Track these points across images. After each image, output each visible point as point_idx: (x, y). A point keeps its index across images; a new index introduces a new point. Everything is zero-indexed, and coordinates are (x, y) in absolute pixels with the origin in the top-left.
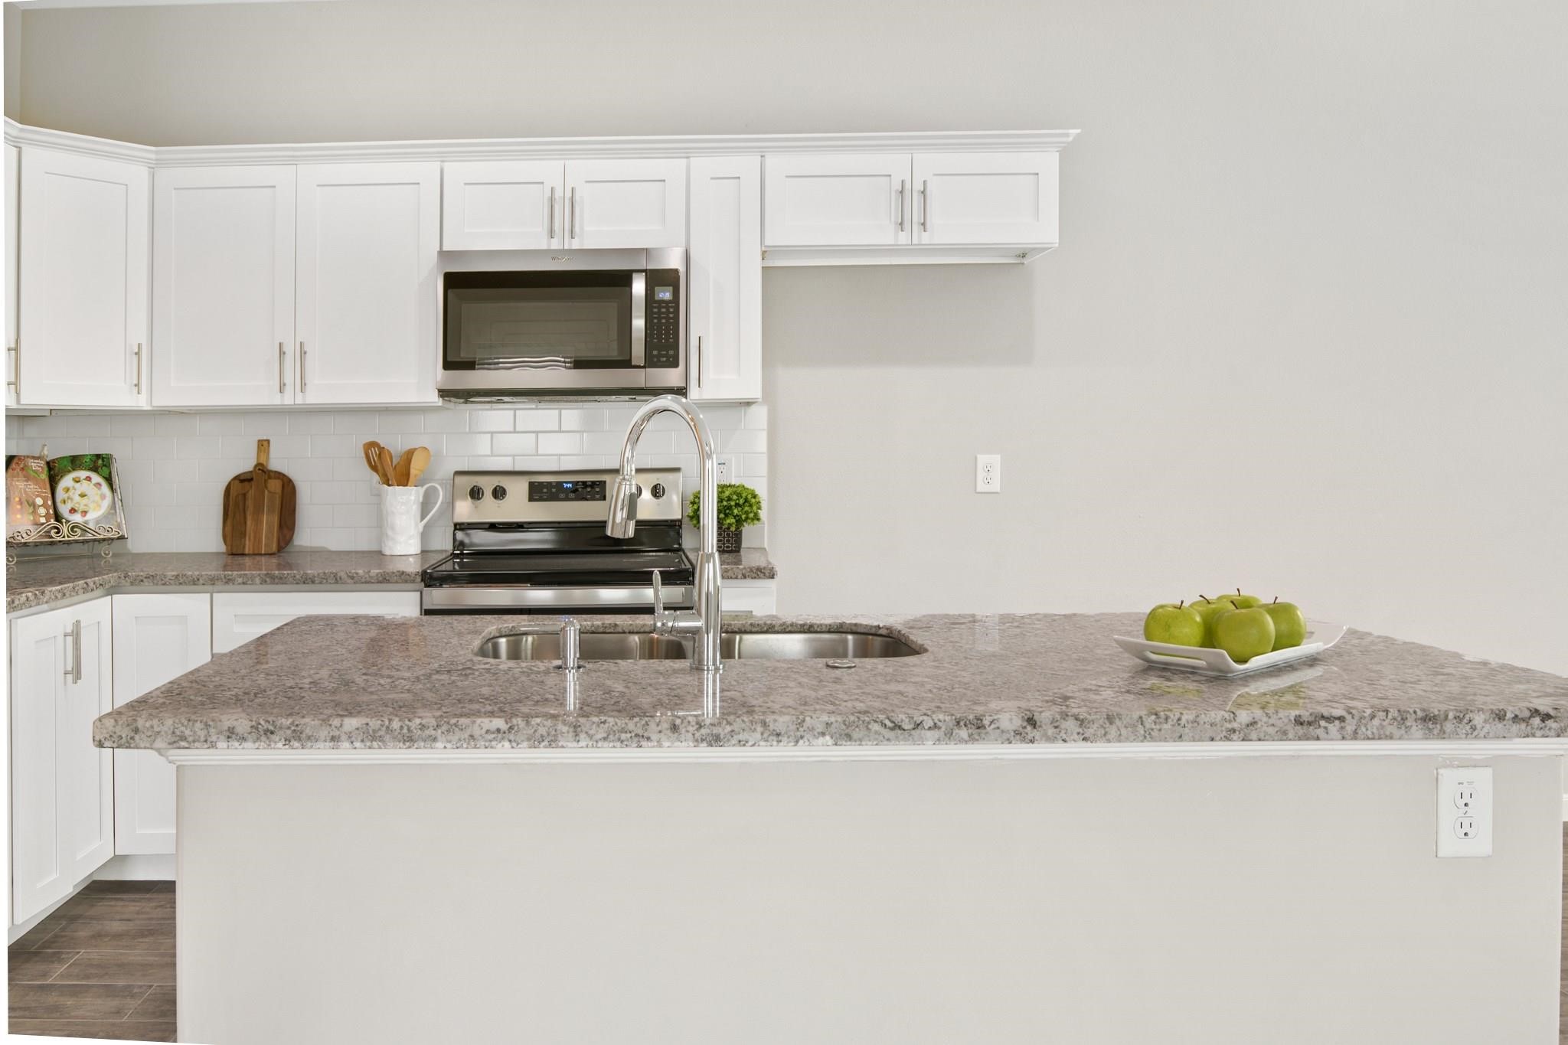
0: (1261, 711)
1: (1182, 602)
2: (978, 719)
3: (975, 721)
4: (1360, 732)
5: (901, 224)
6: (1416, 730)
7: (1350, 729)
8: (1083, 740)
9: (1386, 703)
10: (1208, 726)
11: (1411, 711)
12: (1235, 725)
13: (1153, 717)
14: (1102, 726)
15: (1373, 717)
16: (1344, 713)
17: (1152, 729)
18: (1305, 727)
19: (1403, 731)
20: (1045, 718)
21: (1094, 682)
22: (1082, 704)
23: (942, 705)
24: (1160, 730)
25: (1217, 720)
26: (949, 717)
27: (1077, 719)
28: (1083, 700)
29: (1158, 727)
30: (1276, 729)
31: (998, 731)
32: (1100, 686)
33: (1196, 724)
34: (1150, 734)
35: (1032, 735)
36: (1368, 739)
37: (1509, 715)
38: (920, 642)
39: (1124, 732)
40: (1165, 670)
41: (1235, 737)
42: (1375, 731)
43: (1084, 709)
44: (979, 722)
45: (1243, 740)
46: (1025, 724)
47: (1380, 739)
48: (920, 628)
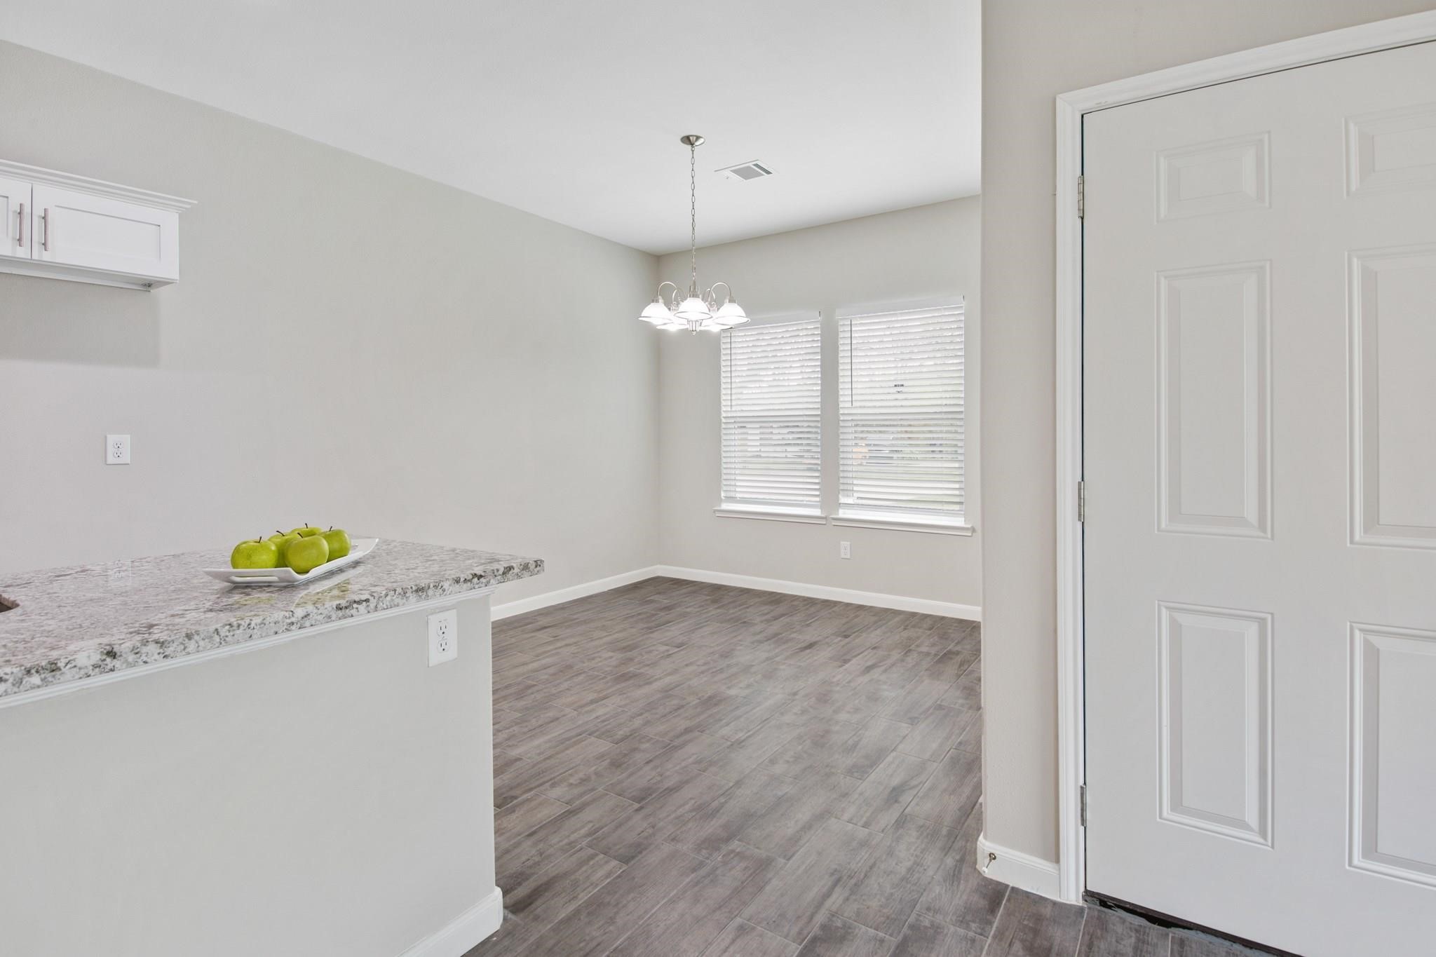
0: (313, 606)
1: (261, 538)
2: (52, 664)
3: (49, 666)
4: (378, 606)
5: (20, 240)
6: (413, 598)
7: (372, 605)
8: (164, 657)
9: (395, 585)
10: (272, 625)
11: (409, 587)
12: (293, 620)
13: (228, 627)
14: (182, 643)
15: (386, 595)
16: (368, 597)
17: (227, 636)
18: (343, 610)
19: (404, 601)
20: (125, 649)
21: (182, 608)
22: (166, 628)
23: (13, 659)
24: (233, 635)
25: (280, 619)
26: (18, 669)
27: (157, 643)
28: (167, 625)
29: (232, 633)
30: (324, 616)
31: (75, 669)
32: (186, 610)
33: (263, 625)
34: (225, 640)
35: (112, 665)
36: (384, 609)
37: (462, 580)
38: (12, 599)
39: (202, 643)
40: (246, 587)
41: (293, 627)
42: (388, 604)
43: (166, 632)
44: (53, 666)
45: (300, 628)
46: (104, 657)
47: (391, 608)
48: (18, 585)
